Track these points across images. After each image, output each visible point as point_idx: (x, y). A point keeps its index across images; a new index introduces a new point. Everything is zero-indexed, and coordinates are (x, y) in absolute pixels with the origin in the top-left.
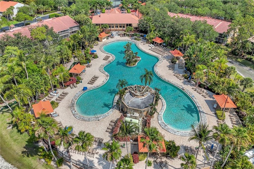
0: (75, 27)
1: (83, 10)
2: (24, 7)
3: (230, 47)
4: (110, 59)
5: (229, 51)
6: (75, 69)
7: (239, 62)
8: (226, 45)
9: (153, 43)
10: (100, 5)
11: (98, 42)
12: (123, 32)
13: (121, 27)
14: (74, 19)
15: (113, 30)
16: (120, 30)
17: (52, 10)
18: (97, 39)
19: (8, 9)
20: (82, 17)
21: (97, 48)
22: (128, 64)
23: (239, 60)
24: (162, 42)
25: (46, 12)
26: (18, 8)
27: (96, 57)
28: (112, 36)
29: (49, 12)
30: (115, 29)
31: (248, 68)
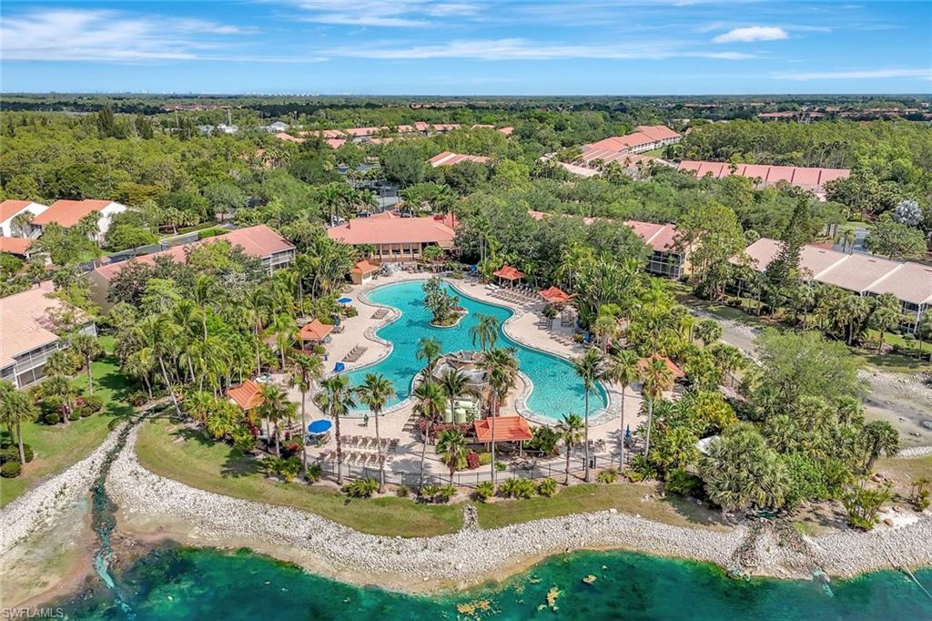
0: (284, 252)
1: (304, 211)
2: (127, 211)
3: (691, 284)
4: (391, 314)
5: (688, 292)
6: (309, 330)
7: (711, 312)
8: (681, 280)
9: (496, 281)
10: (347, 201)
11: (352, 286)
12: (415, 264)
13: (407, 251)
14: (282, 233)
15: (387, 260)
16: (406, 260)
17: (201, 222)
18: (348, 278)
19: (85, 218)
20: (303, 225)
21: (351, 295)
22: (437, 322)
23: (712, 308)
24: (520, 276)
25: (187, 226)
26: (112, 215)
27: (351, 313)
28: (385, 272)
29: (194, 227)
30: (393, 256)
31: (733, 322)
